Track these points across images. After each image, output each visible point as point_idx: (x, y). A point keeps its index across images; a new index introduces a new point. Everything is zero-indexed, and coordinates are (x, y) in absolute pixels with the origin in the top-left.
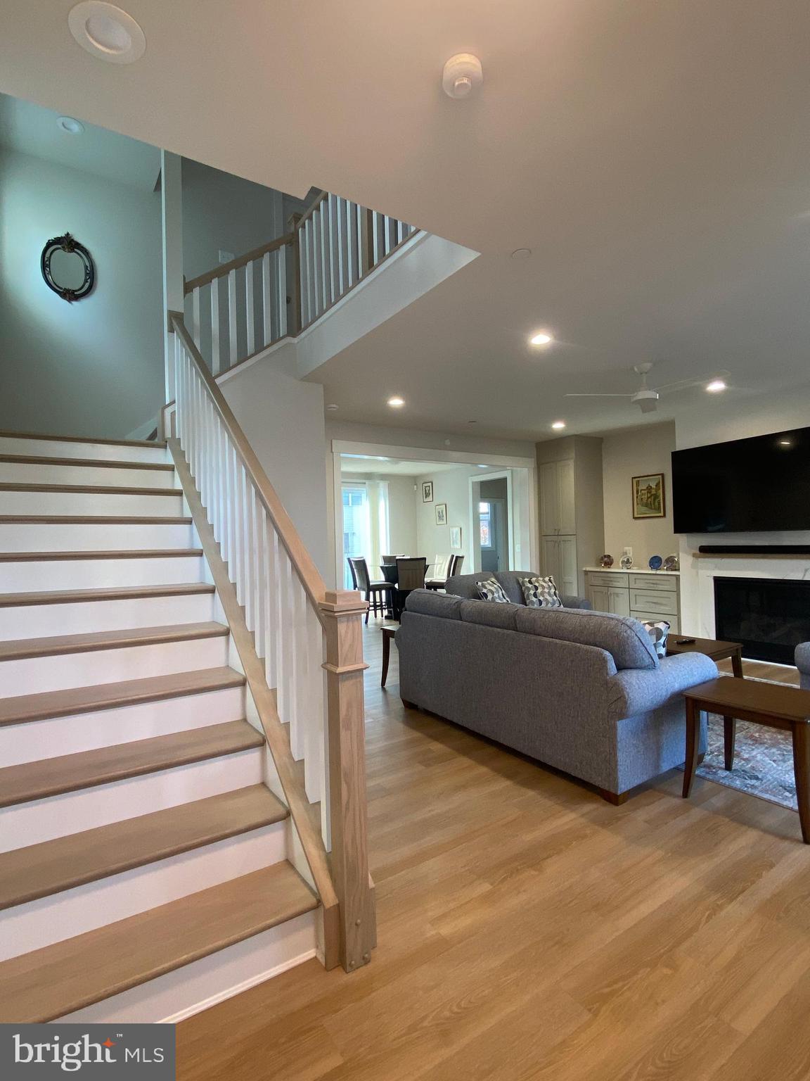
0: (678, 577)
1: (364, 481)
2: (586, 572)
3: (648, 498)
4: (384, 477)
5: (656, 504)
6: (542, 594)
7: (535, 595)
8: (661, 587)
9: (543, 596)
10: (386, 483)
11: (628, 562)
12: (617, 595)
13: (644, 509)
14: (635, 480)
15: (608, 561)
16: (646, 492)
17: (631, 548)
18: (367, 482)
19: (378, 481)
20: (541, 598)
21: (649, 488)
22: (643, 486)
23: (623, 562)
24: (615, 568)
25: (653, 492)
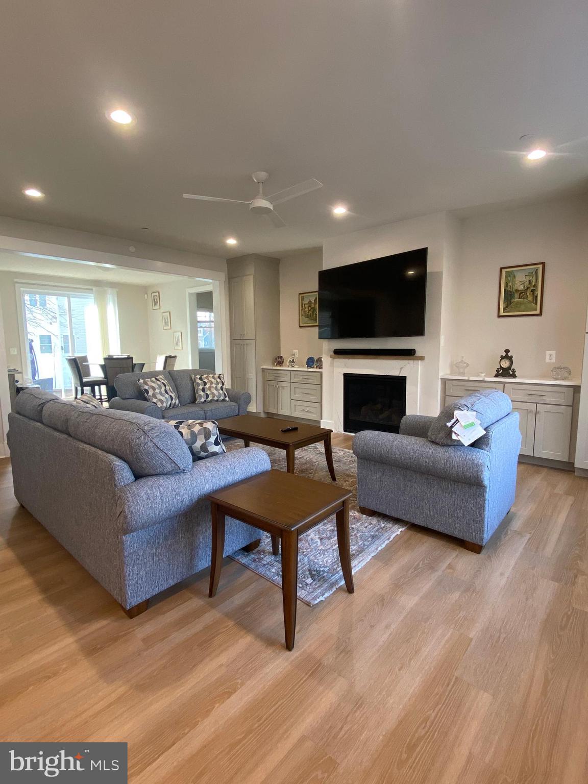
0: (321, 373)
1: (90, 287)
2: (264, 370)
3: (309, 311)
4: (113, 285)
5: (314, 316)
6: (210, 389)
7: (203, 390)
8: (311, 381)
9: (210, 391)
10: (115, 290)
11: (293, 361)
12: (283, 387)
13: (307, 319)
14: (301, 296)
15: (279, 361)
16: (308, 305)
17: (297, 351)
18: (94, 288)
19: (106, 288)
20: (208, 392)
21: (310, 303)
22: (306, 301)
23: (290, 361)
24: (285, 366)
25: (313, 305)
